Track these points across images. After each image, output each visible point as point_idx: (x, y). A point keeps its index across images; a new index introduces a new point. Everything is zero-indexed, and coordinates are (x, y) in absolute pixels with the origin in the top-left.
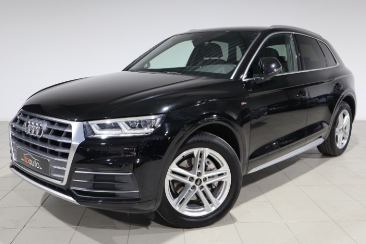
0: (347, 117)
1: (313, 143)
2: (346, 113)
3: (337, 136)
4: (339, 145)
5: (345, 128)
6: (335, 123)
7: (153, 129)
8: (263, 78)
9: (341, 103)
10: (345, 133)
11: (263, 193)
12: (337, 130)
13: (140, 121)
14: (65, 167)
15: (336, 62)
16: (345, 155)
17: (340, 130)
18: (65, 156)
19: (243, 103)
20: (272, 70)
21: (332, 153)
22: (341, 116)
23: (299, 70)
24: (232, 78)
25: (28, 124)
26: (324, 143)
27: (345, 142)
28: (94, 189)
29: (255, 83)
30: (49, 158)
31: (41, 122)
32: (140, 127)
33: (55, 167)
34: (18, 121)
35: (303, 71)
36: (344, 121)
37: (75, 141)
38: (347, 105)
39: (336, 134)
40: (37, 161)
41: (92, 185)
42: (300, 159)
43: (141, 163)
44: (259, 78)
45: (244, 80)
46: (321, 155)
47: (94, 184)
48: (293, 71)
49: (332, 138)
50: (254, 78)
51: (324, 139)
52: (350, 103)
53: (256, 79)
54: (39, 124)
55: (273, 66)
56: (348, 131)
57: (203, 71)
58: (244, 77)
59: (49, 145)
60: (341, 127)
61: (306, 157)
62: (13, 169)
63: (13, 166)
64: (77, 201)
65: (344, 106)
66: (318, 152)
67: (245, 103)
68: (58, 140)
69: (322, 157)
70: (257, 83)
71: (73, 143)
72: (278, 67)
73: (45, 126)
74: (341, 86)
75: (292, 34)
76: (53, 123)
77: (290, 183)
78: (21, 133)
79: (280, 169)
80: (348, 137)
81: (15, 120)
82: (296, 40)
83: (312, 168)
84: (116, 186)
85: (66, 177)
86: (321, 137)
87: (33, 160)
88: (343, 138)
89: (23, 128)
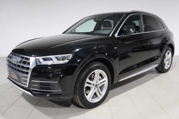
0: (170, 54)
1: (153, 66)
2: (169, 52)
3: (165, 63)
4: (166, 67)
5: (169, 59)
6: (164, 57)
7: (68, 61)
8: (126, 36)
9: (167, 47)
10: (169, 62)
11: (126, 91)
12: (165, 60)
13: (63, 57)
14: (27, 78)
15: (164, 28)
16: (169, 72)
17: (166, 60)
18: (27, 73)
19: (115, 48)
20: (131, 32)
21: (162, 71)
22: (167, 54)
23: (145, 32)
24: (110, 36)
25: (12, 58)
26: (158, 66)
27: (169, 66)
28: (41, 89)
29: (122, 38)
30: (21, 74)
31: (18, 57)
32: (63, 59)
33: (23, 79)
34: (10, 57)
35: (147, 32)
36: (168, 56)
37: (31, 66)
38: (170, 48)
39: (164, 62)
40: (16, 76)
41: (39, 87)
42: (147, 74)
43: (63, 77)
44: (124, 35)
45: (116, 37)
46: (157, 72)
47: (41, 87)
48: (142, 32)
49: (162, 64)
50: (121, 36)
51: (158, 64)
52: (172, 47)
53: (122, 36)
54: (17, 58)
55: (131, 30)
56: (170, 61)
57: (99, 33)
58: (116, 35)
59: (21, 68)
60: (167, 59)
61: (150, 73)
62: (8, 79)
63: (8, 78)
64: (33, 95)
65: (168, 49)
66: (156, 71)
67: (117, 48)
68: (24, 66)
69: (158, 73)
70: (123, 38)
71: (30, 67)
72: (133, 30)
73: (19, 59)
74: (166, 39)
75: (142, 15)
76: (23, 58)
77: (140, 86)
78: (10, 62)
79: (136, 79)
80: (170, 63)
81: (9, 57)
82: (144, 18)
83: (152, 79)
84: (51, 88)
85: (28, 83)
86: (156, 64)
87: (14, 75)
88: (168, 64)
89: (11, 60)
